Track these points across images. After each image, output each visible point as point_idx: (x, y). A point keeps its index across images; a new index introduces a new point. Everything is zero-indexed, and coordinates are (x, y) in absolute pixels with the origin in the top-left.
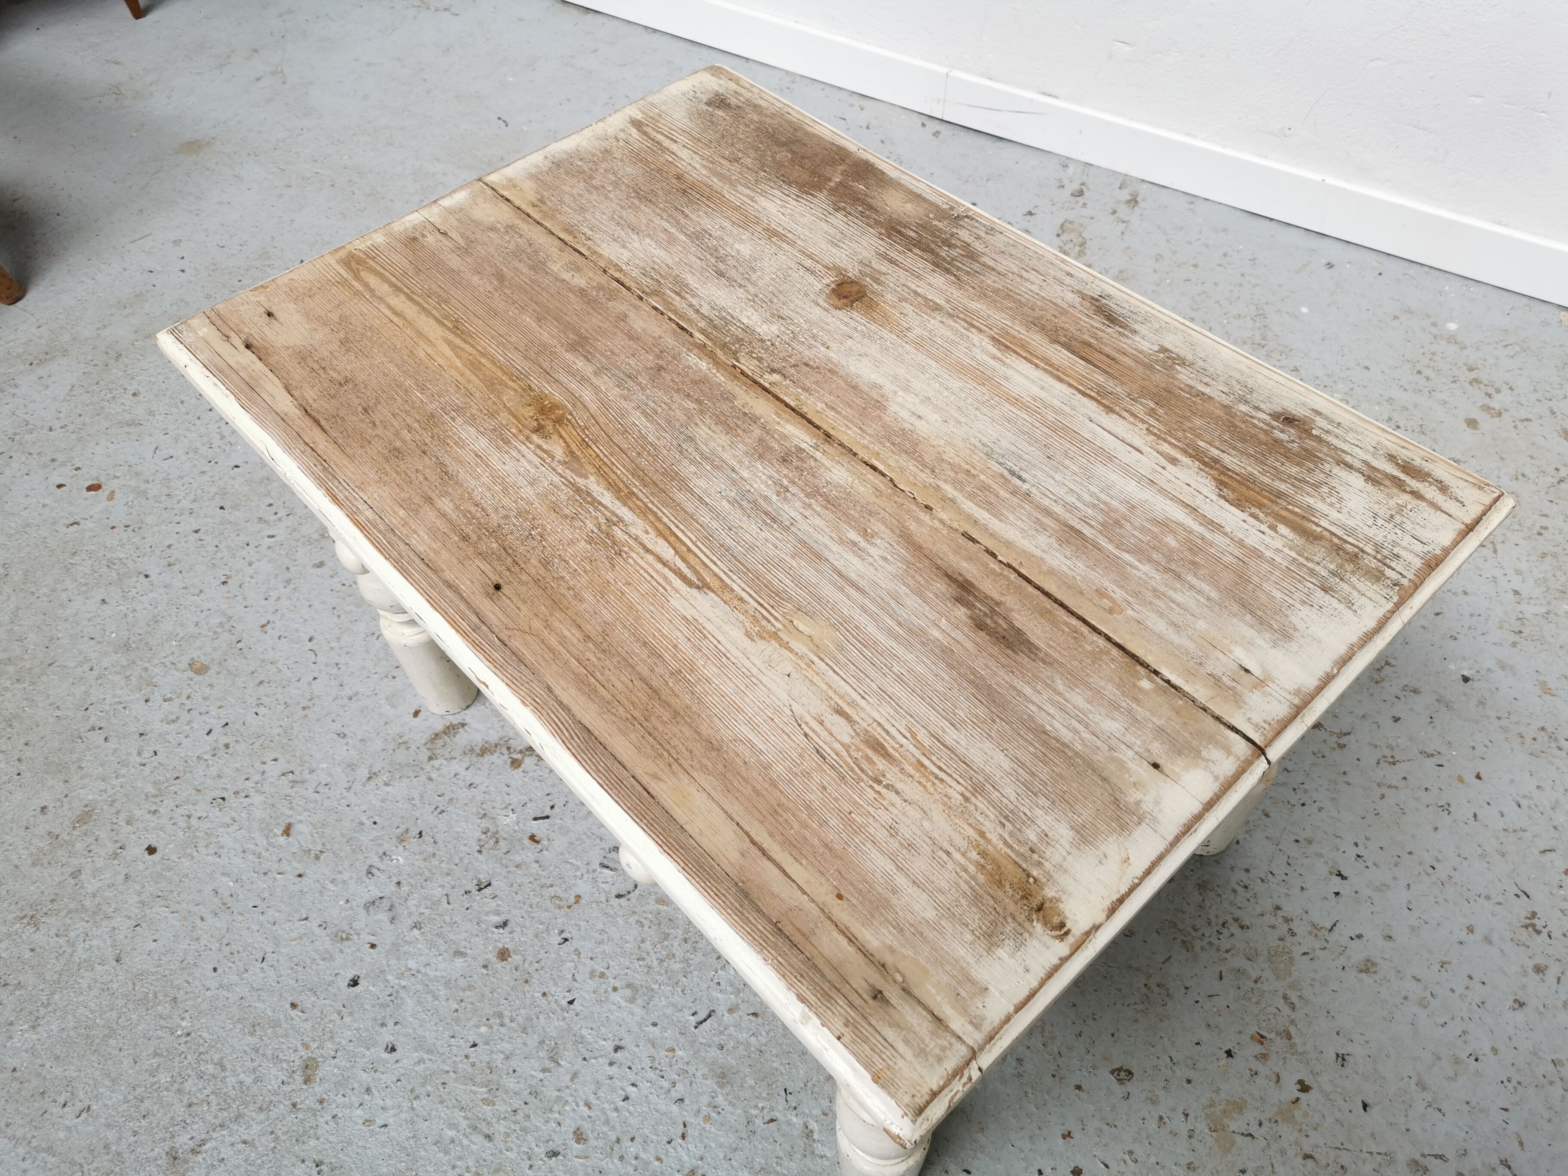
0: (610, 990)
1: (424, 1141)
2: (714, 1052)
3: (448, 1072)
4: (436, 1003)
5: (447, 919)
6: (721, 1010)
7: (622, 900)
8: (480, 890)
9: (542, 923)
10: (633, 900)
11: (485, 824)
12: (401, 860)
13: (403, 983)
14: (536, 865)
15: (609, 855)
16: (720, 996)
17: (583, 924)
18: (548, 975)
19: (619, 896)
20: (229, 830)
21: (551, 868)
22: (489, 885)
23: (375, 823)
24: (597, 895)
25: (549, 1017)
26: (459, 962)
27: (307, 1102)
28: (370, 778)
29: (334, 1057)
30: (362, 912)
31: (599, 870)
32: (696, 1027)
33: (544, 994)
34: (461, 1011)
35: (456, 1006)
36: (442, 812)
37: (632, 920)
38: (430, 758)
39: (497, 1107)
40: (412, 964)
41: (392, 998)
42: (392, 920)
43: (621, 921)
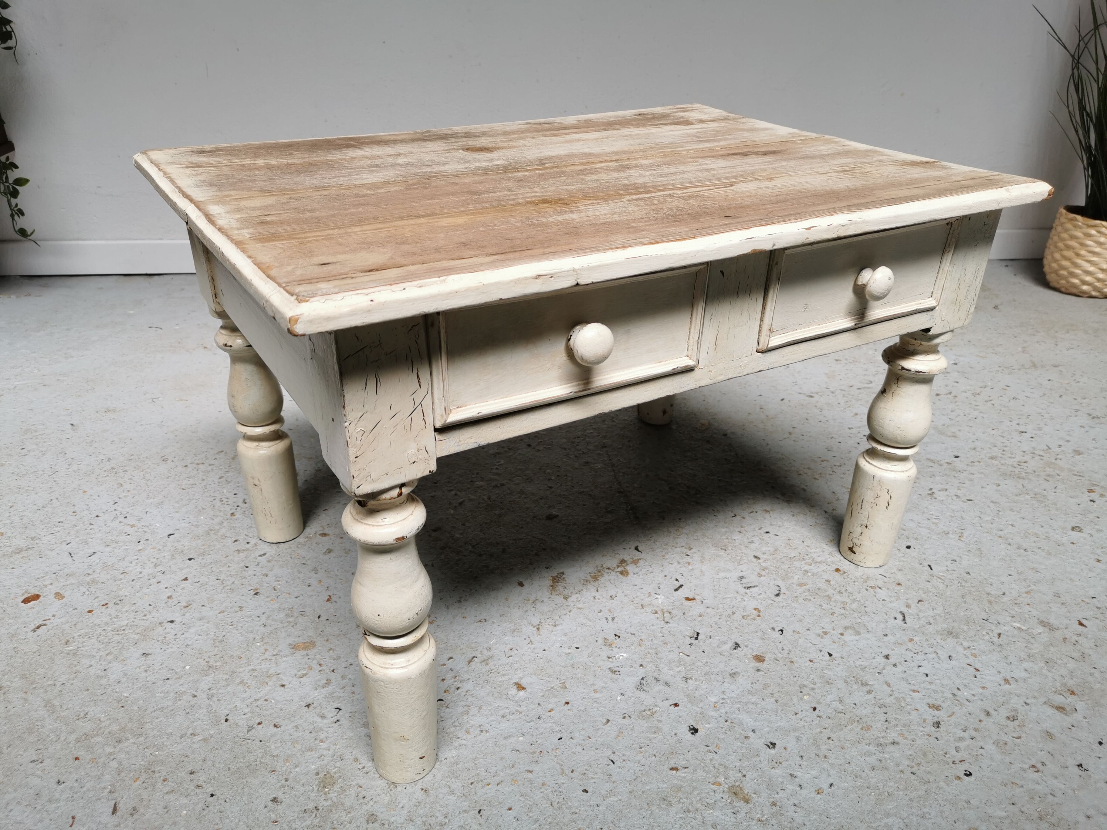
0: (840, 636)
1: (864, 774)
2: (930, 628)
3: (821, 732)
4: (759, 706)
5: (700, 664)
6: (905, 610)
7: (781, 596)
8: (697, 639)
9: (757, 632)
10: (787, 592)
11: (649, 610)
12: (625, 655)
13: (724, 711)
14: (709, 610)
15: (742, 582)
16: (893, 605)
17: (778, 619)
18: (798, 652)
19: (777, 595)
20: (471, 713)
21: (721, 606)
22: (698, 634)
23: (577, 648)
24: (764, 602)
25: (831, 669)
26: (741, 680)
27: (766, 812)
28: (538, 629)
29: (745, 776)
30: (642, 695)
31: (748, 591)
32: (906, 623)
33: (811, 661)
34: (779, 699)
35: (773, 699)
36: (613, 619)
37: (800, 600)
38: (566, 598)
39: (874, 727)
40: (713, 699)
41: (729, 721)
42: (667, 684)
43: (794, 605)
